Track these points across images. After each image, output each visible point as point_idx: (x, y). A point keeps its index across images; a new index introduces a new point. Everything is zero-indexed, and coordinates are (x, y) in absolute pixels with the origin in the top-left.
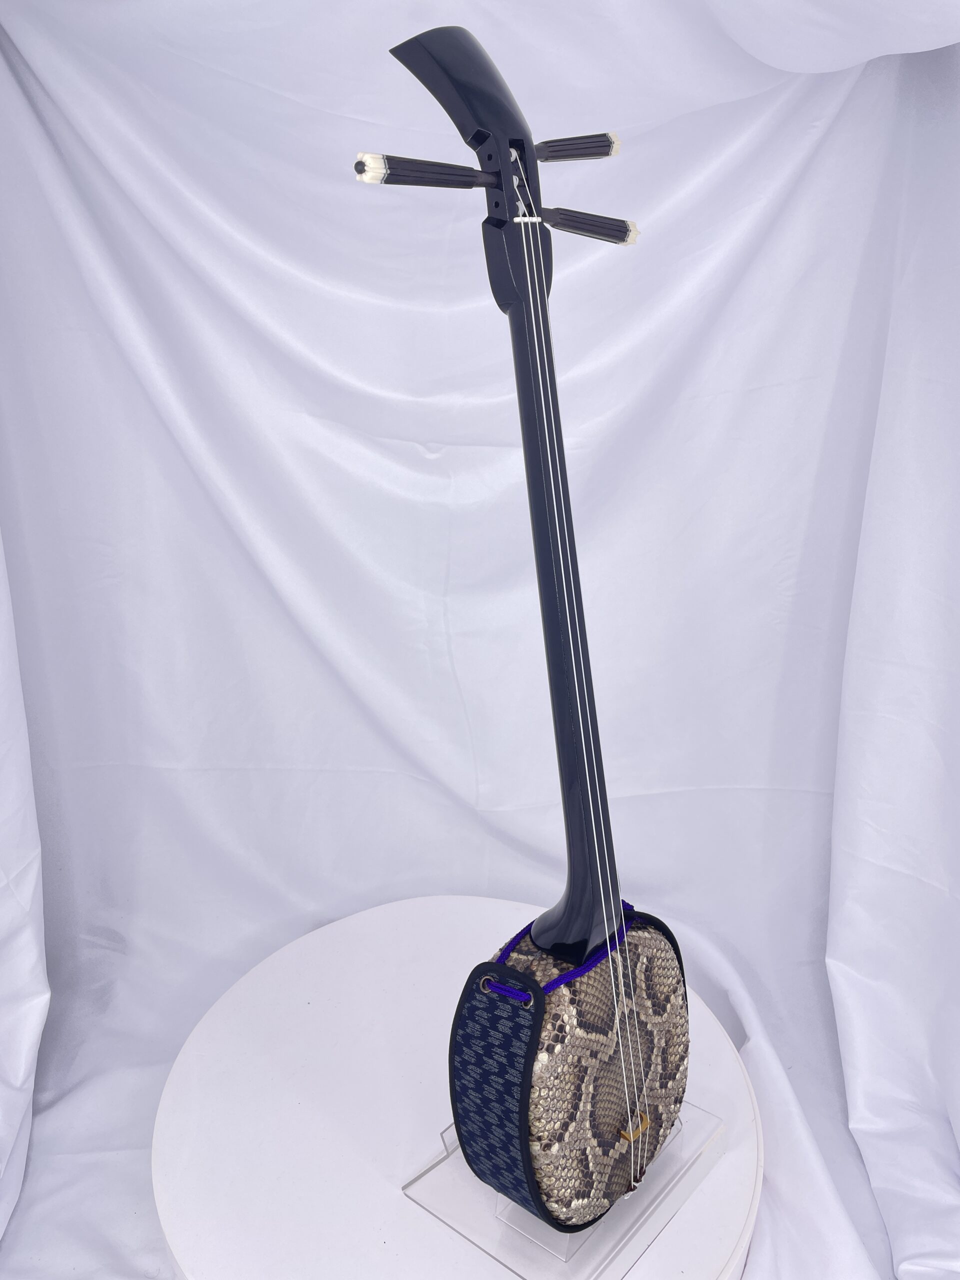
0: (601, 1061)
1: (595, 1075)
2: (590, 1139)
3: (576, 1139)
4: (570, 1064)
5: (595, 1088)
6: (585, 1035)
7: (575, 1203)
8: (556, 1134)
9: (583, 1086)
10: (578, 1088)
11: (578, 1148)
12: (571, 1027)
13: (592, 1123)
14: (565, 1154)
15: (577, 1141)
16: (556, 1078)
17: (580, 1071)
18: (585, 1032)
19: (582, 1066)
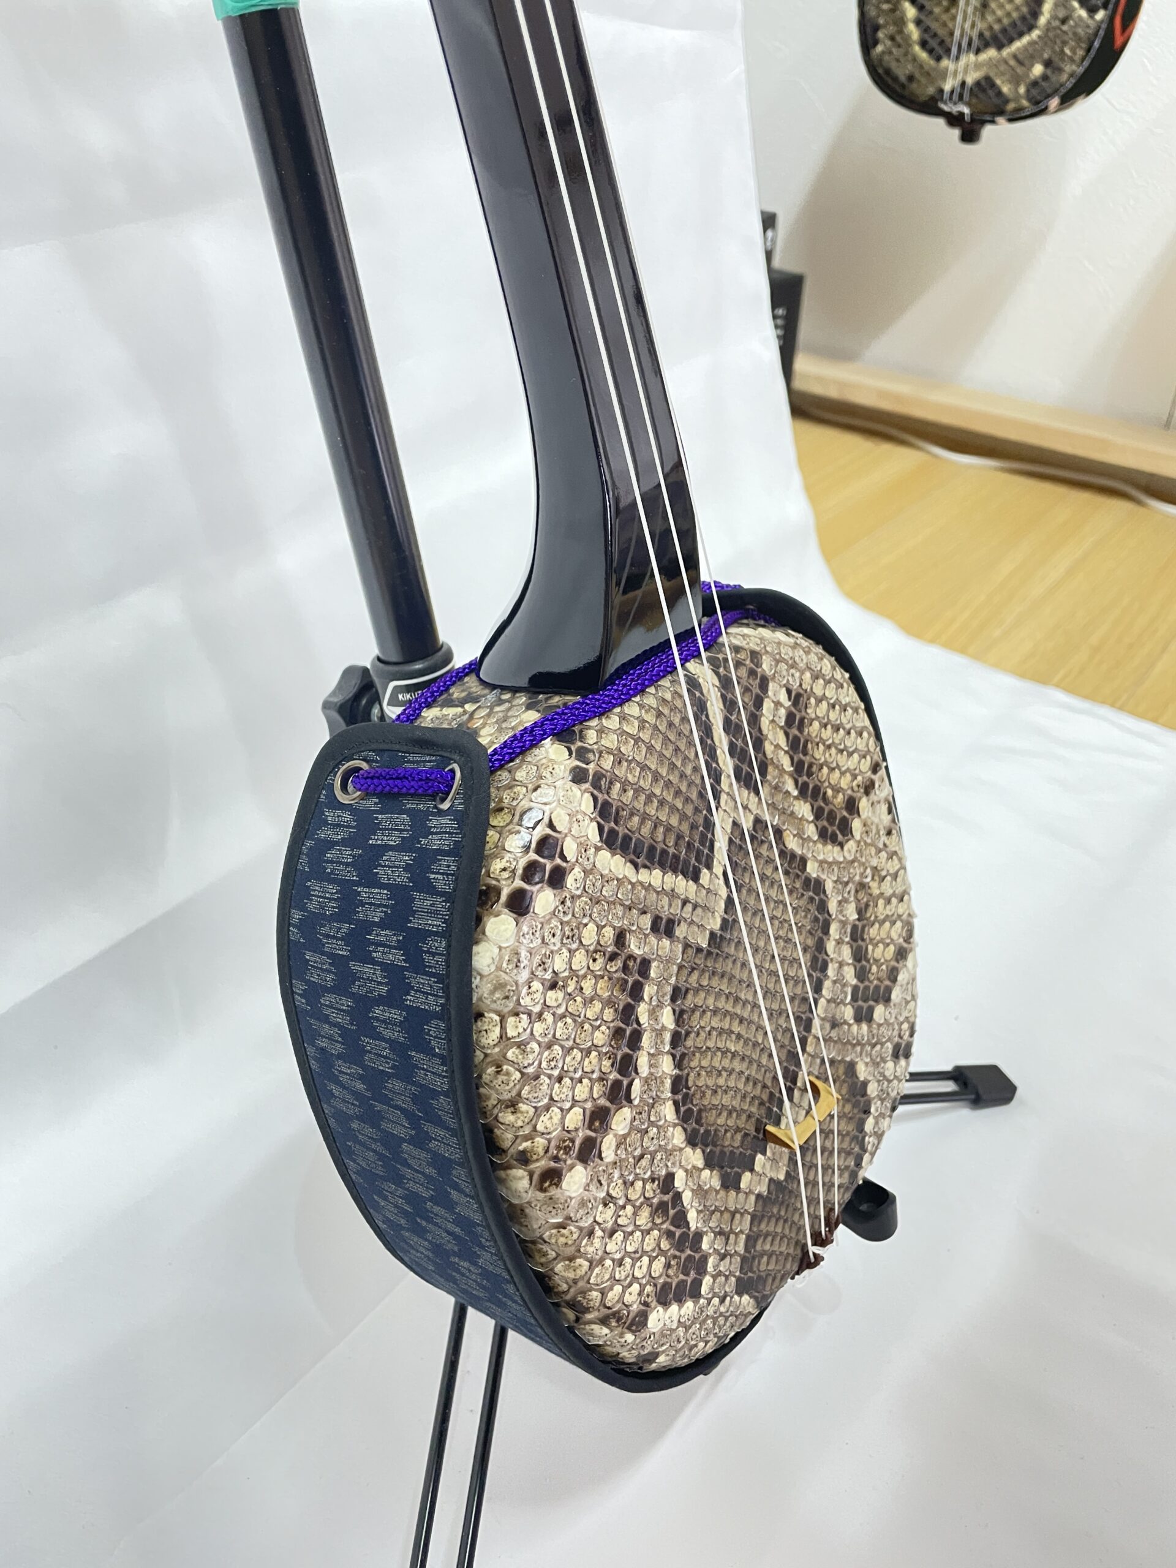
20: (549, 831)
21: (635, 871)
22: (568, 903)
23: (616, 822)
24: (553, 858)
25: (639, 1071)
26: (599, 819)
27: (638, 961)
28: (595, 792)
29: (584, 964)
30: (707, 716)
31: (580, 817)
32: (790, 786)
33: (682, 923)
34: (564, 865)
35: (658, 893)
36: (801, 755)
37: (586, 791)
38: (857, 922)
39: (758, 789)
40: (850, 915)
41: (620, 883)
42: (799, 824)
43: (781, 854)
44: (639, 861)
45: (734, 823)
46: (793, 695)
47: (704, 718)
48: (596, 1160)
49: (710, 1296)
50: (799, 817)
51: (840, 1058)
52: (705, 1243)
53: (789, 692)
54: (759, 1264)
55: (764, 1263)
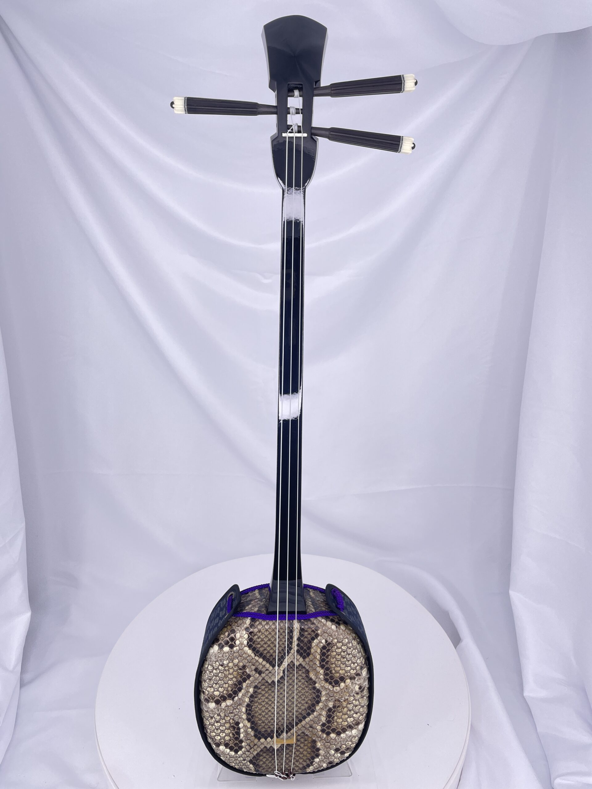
0: (263, 679)
1: (256, 684)
2: (244, 720)
4: (235, 664)
5: (255, 692)
6: (253, 655)
7: (222, 748)
8: (215, 698)
9: (244, 685)
10: (240, 683)
11: (232, 718)
12: (241, 644)
13: (248, 712)
14: (219, 714)
15: (232, 713)
16: (222, 666)
17: (243, 673)
18: (253, 653)
19: (246, 672)
20: (234, 636)
21: (254, 656)
22: (233, 652)
23: (253, 644)
24: (232, 642)
25: (238, 696)
26: (248, 640)
27: (247, 674)
28: (250, 635)
29: (232, 666)
30: (292, 634)
32: (318, 663)
33: (264, 674)
34: (234, 645)
35: (259, 664)
36: (325, 658)
37: (247, 634)
38: (332, 708)
39: (304, 658)
40: (330, 705)
41: (249, 656)
42: (317, 674)
43: (307, 676)
44: (257, 654)
45: (292, 661)
46: (328, 642)
47: (291, 634)
48: (219, 705)
49: (240, 756)
50: (318, 671)
51: (310, 736)
52: (243, 744)
53: (326, 641)
54: (260, 762)
55: (261, 763)
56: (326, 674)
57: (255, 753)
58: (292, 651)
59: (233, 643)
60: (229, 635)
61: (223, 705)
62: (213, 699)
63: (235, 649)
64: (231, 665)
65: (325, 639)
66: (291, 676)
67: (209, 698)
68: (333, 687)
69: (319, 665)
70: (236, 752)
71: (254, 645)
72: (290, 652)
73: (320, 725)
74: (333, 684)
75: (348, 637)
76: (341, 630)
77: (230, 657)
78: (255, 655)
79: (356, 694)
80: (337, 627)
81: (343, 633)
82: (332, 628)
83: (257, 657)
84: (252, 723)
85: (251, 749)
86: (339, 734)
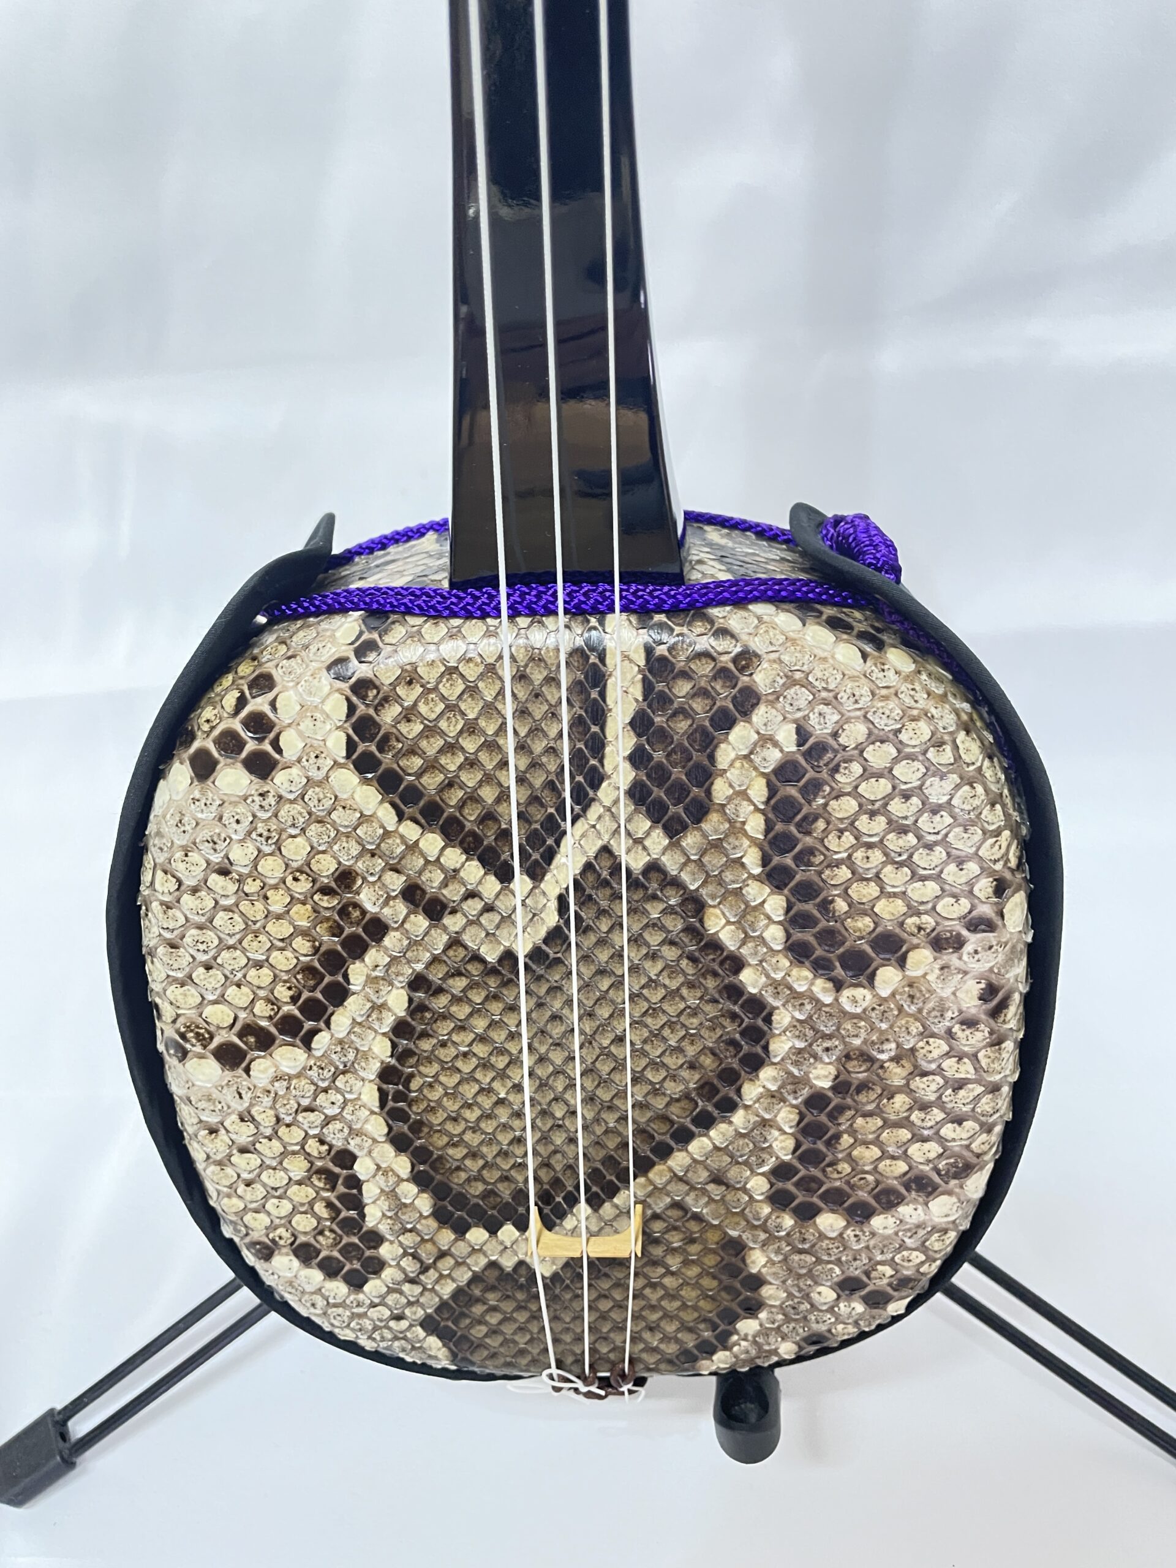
0: (455, 942)
1: (419, 967)
2: (375, 1141)
3: (305, 1102)
4: (295, 865)
5: (416, 1009)
7: (286, 1262)
9: (357, 973)
11: (316, 1131)
13: (391, 1104)
15: (310, 1109)
16: (224, 872)
17: (343, 912)
18: (387, 805)
19: (356, 905)
20: (268, 710)
21: (396, 819)
22: (271, 800)
23: (381, 750)
24: (260, 740)
25: (332, 1026)
26: (351, 732)
27: (368, 917)
28: (354, 699)
29: (279, 874)
30: (603, 695)
31: (317, 715)
32: (752, 860)
34: (277, 756)
35: (427, 862)
36: (793, 829)
37: (340, 691)
38: (830, 1094)
39: (674, 830)
40: (818, 1078)
41: (364, 819)
42: (748, 913)
43: (689, 930)
44: (407, 811)
45: (606, 850)
46: (811, 741)
47: (594, 694)
48: (240, 1072)
49: (377, 1301)
50: (753, 904)
51: (716, 1222)
52: (385, 1251)
53: (802, 734)
54: (471, 1326)
55: (480, 1331)
56: (795, 920)
57: (447, 1290)
58: (605, 793)
59: (267, 747)
60: (241, 702)
61: (263, 1068)
62: (205, 1039)
63: (280, 778)
64: (271, 868)
65: (795, 721)
66: (605, 928)
67: (183, 1036)
68: (838, 986)
69: (757, 870)
70: (356, 1282)
71: (387, 759)
72: (593, 800)
73: (763, 1174)
74: (839, 971)
75: (933, 711)
76: (891, 674)
77: (261, 828)
78: (401, 816)
79: (962, 1023)
80: (865, 656)
81: (903, 688)
82: (839, 657)
83: (414, 825)
84: (420, 1156)
85: (425, 1269)
86: (860, 1214)
